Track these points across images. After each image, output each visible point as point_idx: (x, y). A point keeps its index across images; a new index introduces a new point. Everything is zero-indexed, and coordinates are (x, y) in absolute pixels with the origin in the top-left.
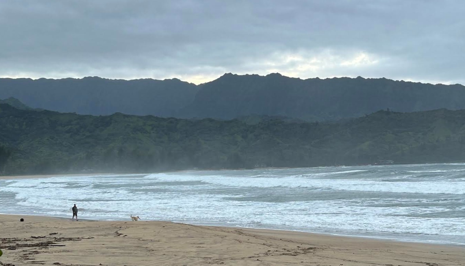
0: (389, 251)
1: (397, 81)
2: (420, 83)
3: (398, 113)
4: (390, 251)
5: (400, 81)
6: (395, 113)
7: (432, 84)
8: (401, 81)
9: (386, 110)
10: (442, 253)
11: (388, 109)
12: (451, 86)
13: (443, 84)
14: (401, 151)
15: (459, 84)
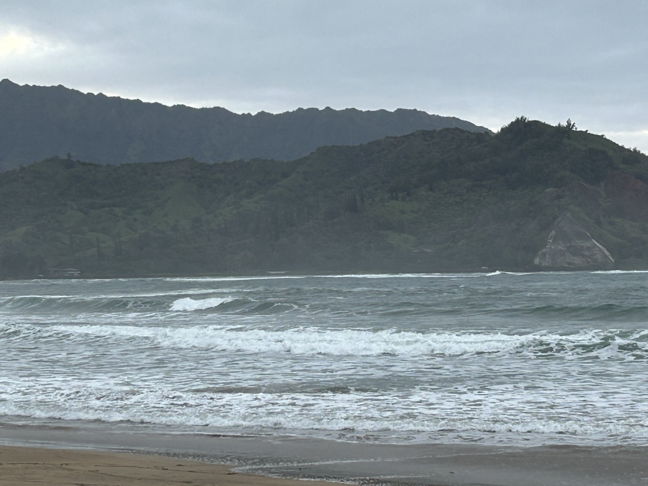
0: (64, 466)
1: (89, 94)
2: (138, 101)
3: (90, 164)
4: (68, 467)
5: (96, 94)
6: (84, 164)
7: (163, 104)
8: (98, 94)
9: (66, 158)
10: (179, 468)
11: (69, 155)
12: (204, 111)
13: (187, 105)
14: (96, 249)
15: (221, 107)
